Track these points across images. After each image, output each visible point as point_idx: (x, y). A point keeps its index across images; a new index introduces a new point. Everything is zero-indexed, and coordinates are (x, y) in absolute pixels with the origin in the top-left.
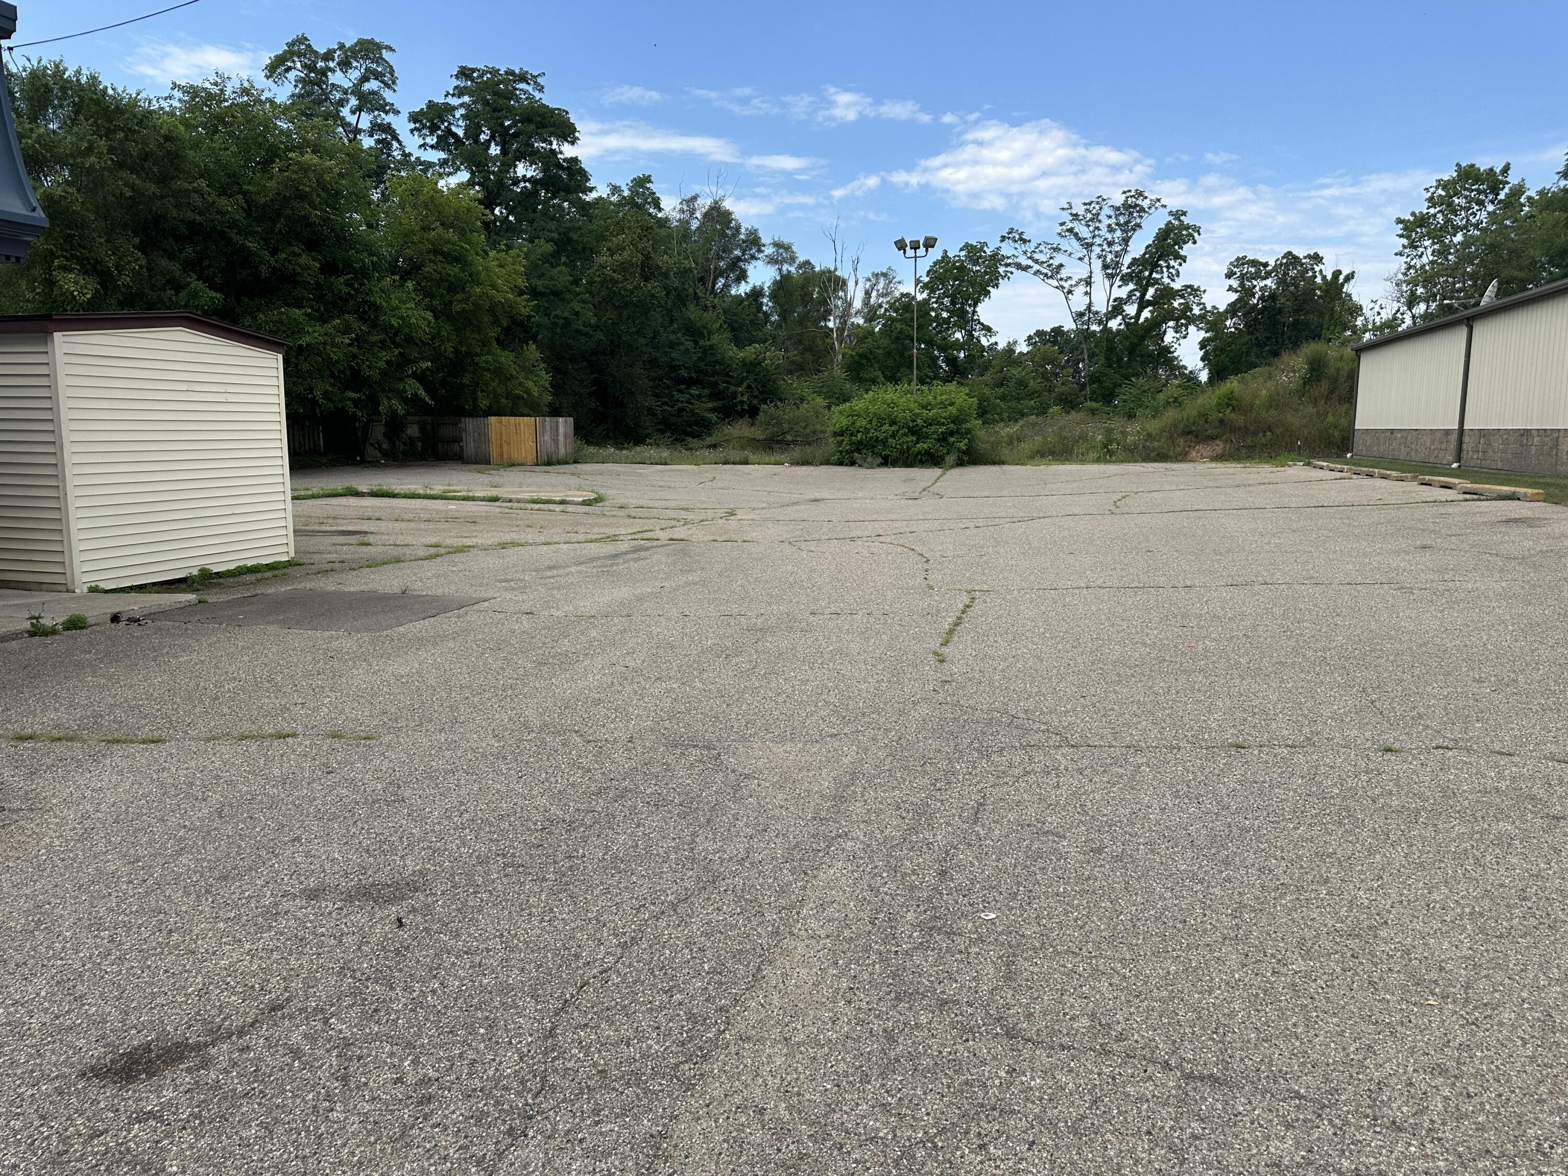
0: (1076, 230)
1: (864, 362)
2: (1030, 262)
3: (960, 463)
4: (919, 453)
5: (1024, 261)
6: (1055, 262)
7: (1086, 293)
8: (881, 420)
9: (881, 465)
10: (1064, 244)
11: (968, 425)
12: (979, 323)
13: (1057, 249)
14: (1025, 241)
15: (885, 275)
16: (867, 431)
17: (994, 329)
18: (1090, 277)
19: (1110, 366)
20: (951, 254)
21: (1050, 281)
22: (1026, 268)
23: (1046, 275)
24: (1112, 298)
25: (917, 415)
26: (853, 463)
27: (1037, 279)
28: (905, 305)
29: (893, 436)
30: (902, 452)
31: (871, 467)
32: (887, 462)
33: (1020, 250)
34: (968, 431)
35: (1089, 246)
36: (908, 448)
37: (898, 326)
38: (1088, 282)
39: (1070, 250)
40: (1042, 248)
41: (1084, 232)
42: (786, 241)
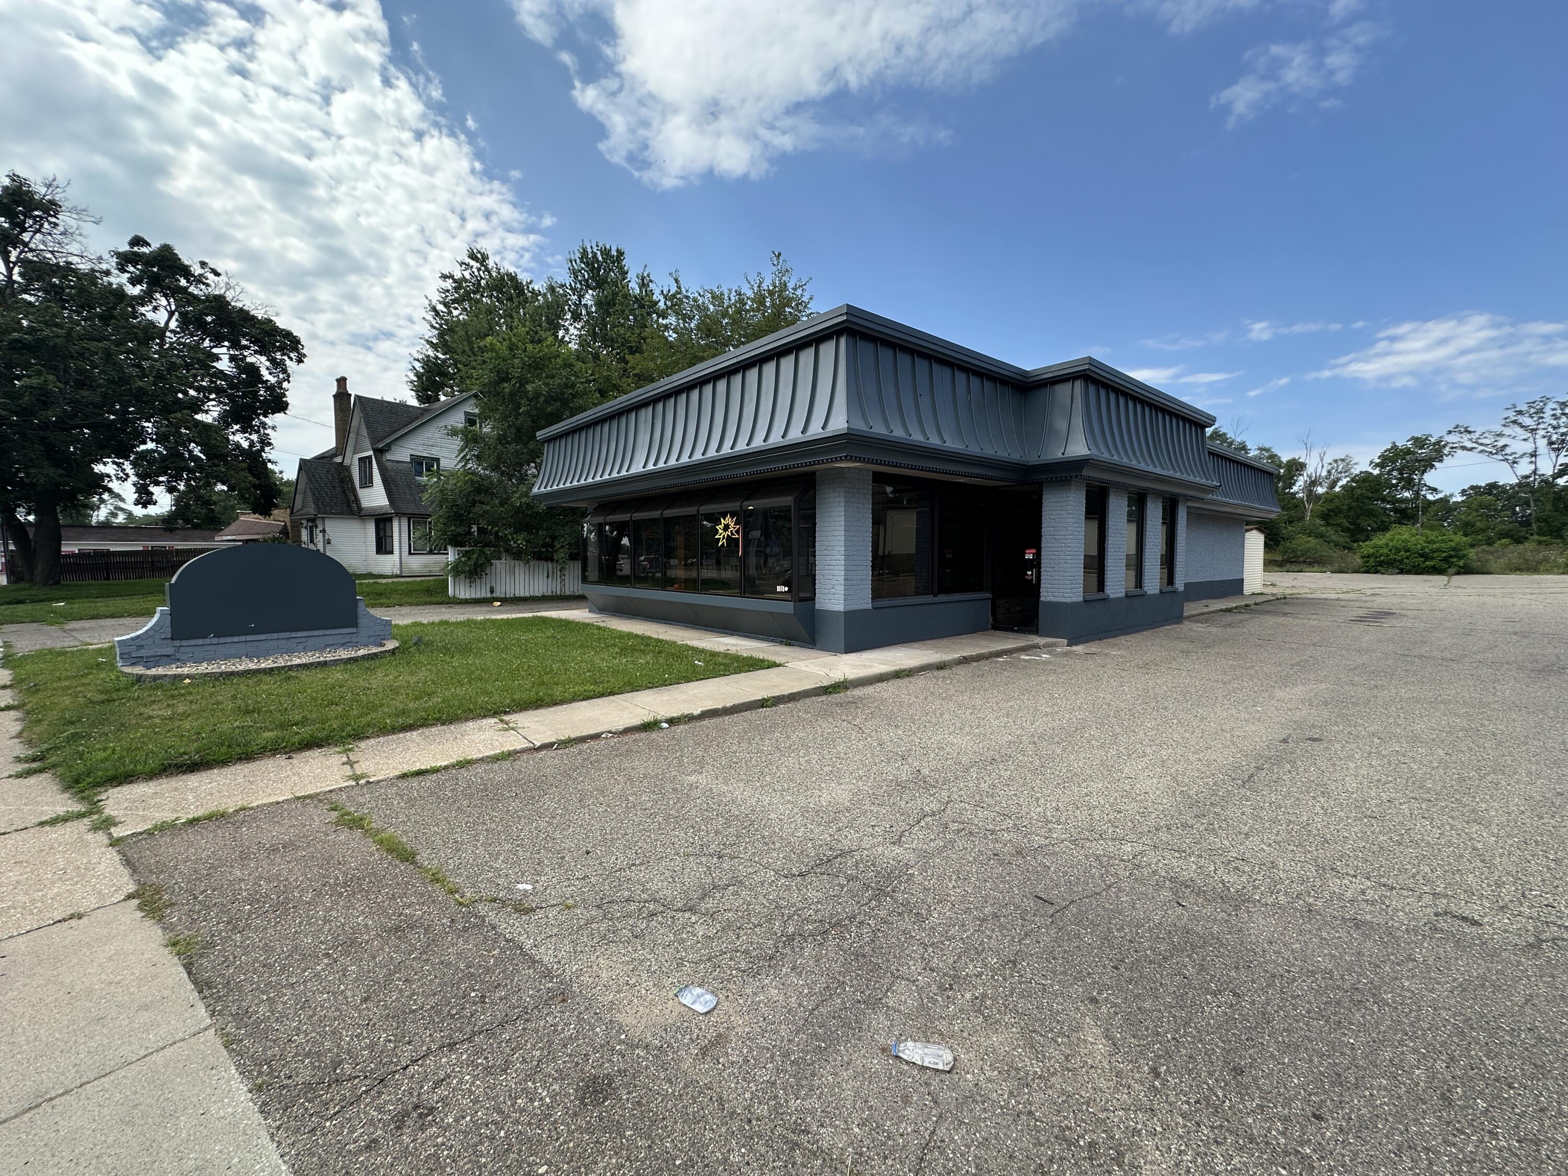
0: (1520, 421)
1: (1332, 514)
2: (1475, 445)
3: (1458, 573)
4: (1427, 567)
5: (1469, 445)
6: (1500, 444)
7: (1531, 462)
8: (1398, 550)
9: (1398, 574)
10: (1507, 431)
11: (1464, 552)
12: (1425, 485)
13: (1501, 435)
14: (1470, 432)
15: (1343, 460)
16: (1388, 555)
17: (1439, 489)
18: (1535, 451)
19: (1557, 510)
20: (1399, 444)
21: (1495, 456)
22: (1471, 449)
23: (1491, 453)
24: (1559, 463)
25: (1425, 547)
26: (1376, 572)
27: (1483, 457)
28: (1365, 478)
29: (1407, 558)
30: (1414, 567)
31: (1392, 574)
32: (1402, 572)
33: (1465, 438)
34: (1464, 556)
35: (1533, 431)
36: (1419, 565)
37: (1359, 491)
38: (1534, 455)
39: (1514, 435)
40: (1486, 435)
41: (1527, 421)
42: (1267, 446)
